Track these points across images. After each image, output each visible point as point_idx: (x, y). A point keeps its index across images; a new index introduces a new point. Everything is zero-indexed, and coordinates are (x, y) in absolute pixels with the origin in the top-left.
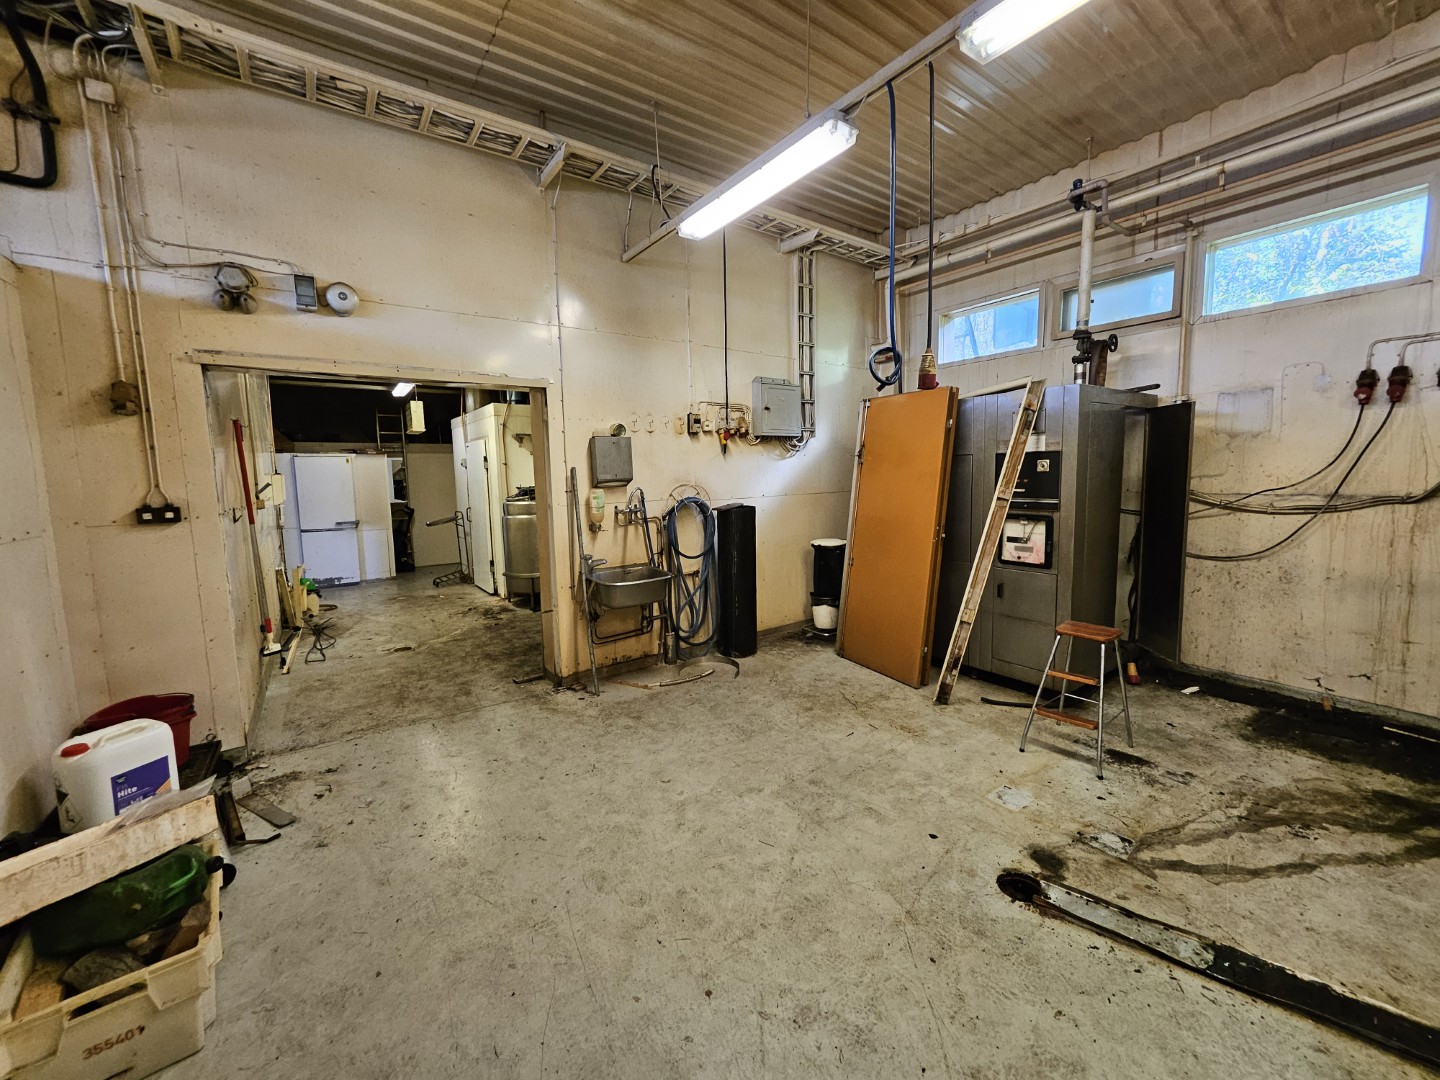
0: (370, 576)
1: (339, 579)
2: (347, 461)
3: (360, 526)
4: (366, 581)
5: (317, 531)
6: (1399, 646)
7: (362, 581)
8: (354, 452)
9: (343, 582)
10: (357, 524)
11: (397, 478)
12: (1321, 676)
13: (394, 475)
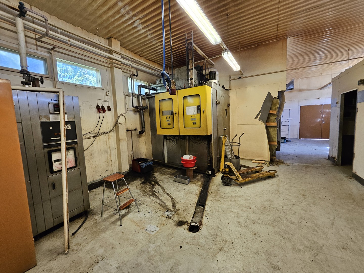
6: (110, 161)
12: (101, 174)
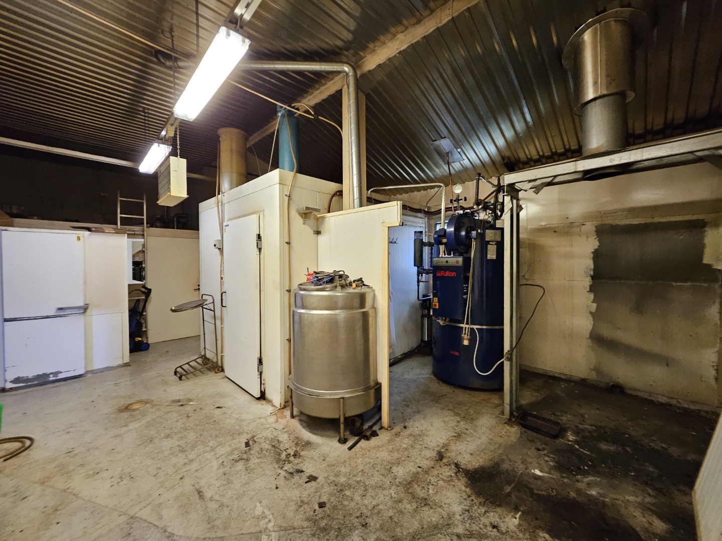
0: (98, 365)
1: (56, 374)
2: (79, 238)
3: (88, 311)
4: (93, 372)
5: (29, 319)
7: (87, 372)
8: (89, 229)
9: (61, 376)
10: (85, 309)
11: (137, 259)
13: (134, 256)
